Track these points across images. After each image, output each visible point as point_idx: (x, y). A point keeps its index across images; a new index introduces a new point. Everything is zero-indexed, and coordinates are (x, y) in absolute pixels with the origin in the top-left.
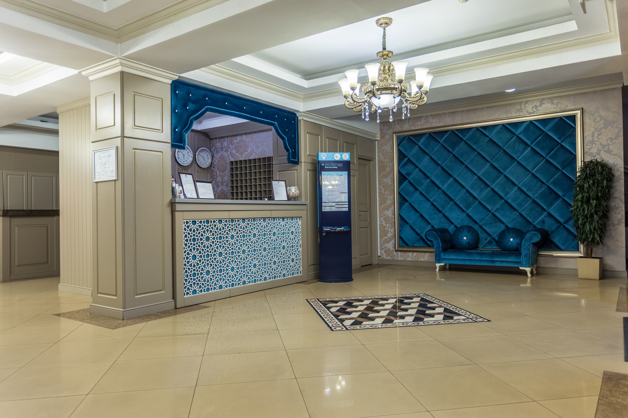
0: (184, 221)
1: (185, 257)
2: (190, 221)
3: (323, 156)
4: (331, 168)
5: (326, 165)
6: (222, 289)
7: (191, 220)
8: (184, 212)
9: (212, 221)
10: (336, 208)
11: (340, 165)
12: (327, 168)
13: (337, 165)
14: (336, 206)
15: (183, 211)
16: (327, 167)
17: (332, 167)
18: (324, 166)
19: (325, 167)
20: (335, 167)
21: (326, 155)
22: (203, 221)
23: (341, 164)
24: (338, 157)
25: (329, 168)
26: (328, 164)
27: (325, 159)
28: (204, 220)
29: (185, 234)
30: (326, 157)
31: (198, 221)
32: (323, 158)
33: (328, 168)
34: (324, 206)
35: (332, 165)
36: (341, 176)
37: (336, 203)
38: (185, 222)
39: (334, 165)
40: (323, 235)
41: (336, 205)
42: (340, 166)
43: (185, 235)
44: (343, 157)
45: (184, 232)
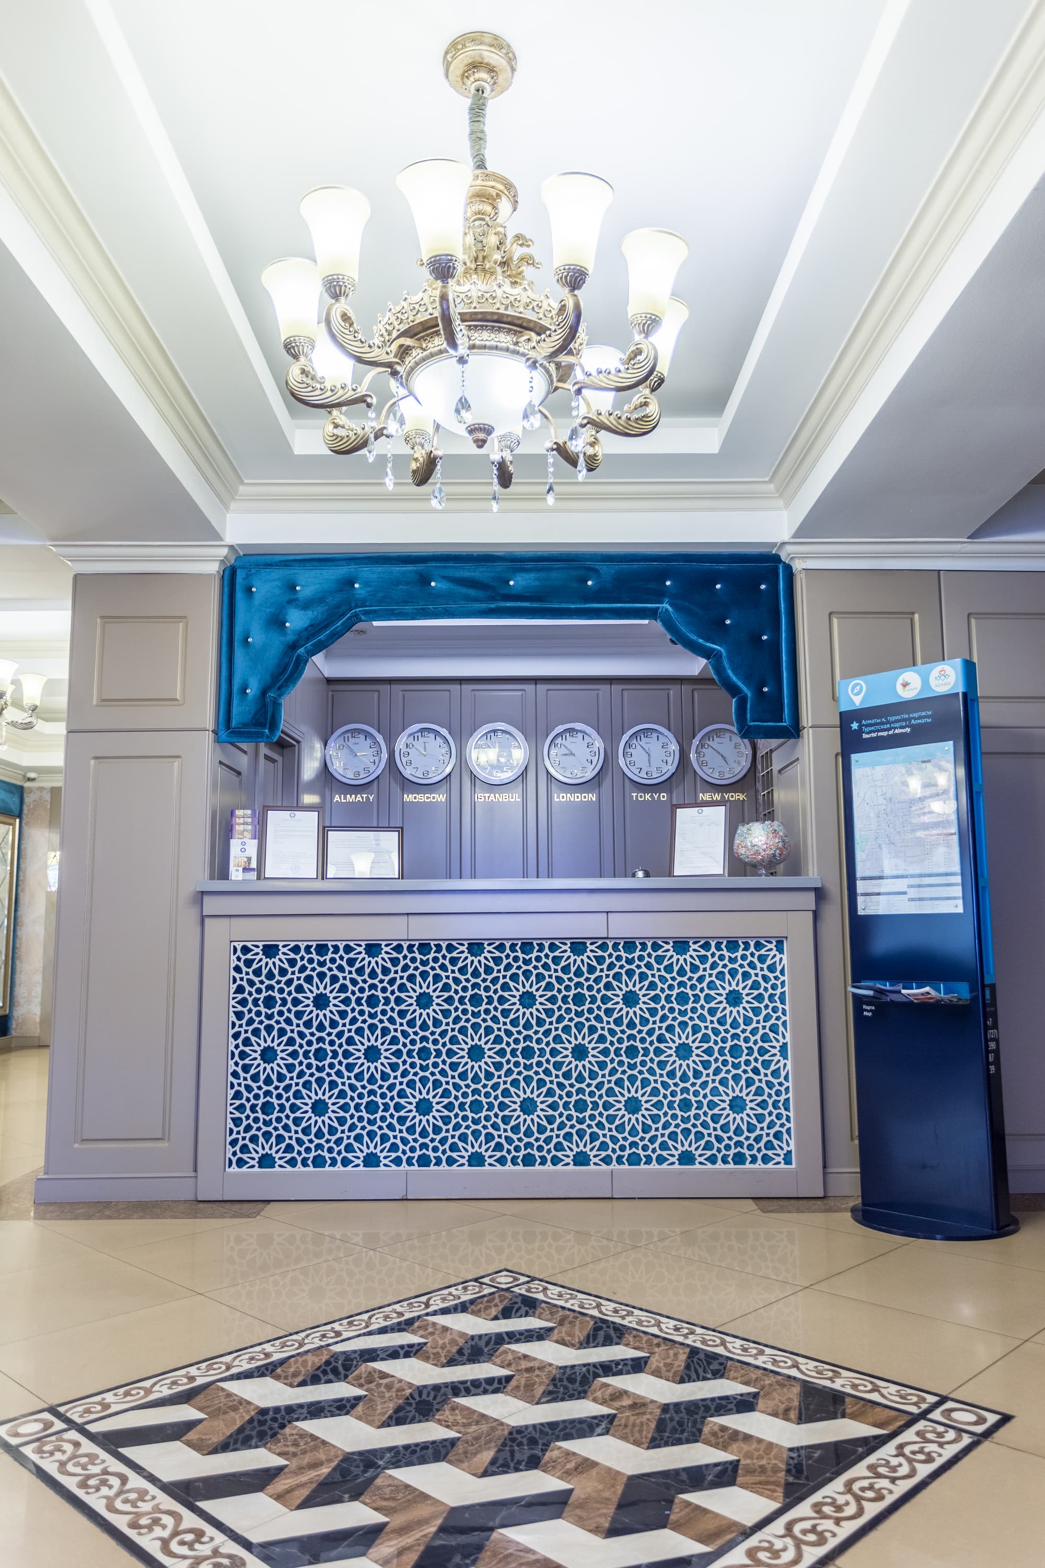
0: (236, 944)
1: (237, 1052)
2: (257, 947)
3: (852, 691)
4: (885, 734)
5: (867, 726)
6: (379, 1166)
7: (260, 944)
8: (234, 920)
9: (341, 947)
10: (912, 900)
11: (921, 718)
12: (872, 738)
13: (910, 719)
14: (913, 893)
15: (230, 916)
16: (870, 732)
17: (888, 730)
18: (860, 731)
19: (865, 736)
20: (902, 727)
21: (864, 687)
22: (303, 946)
23: (923, 714)
24: (911, 686)
25: (878, 737)
26: (873, 721)
27: (862, 702)
28: (310, 943)
29: (239, 982)
30: (865, 694)
31: (284, 946)
32: (853, 697)
33: (874, 735)
34: (863, 895)
35: (888, 722)
36: (929, 761)
37: (917, 881)
38: (239, 949)
39: (897, 721)
40: (865, 1013)
41: (912, 889)
42: (923, 721)
43: (236, 985)
44: (933, 682)
45: (234, 978)
